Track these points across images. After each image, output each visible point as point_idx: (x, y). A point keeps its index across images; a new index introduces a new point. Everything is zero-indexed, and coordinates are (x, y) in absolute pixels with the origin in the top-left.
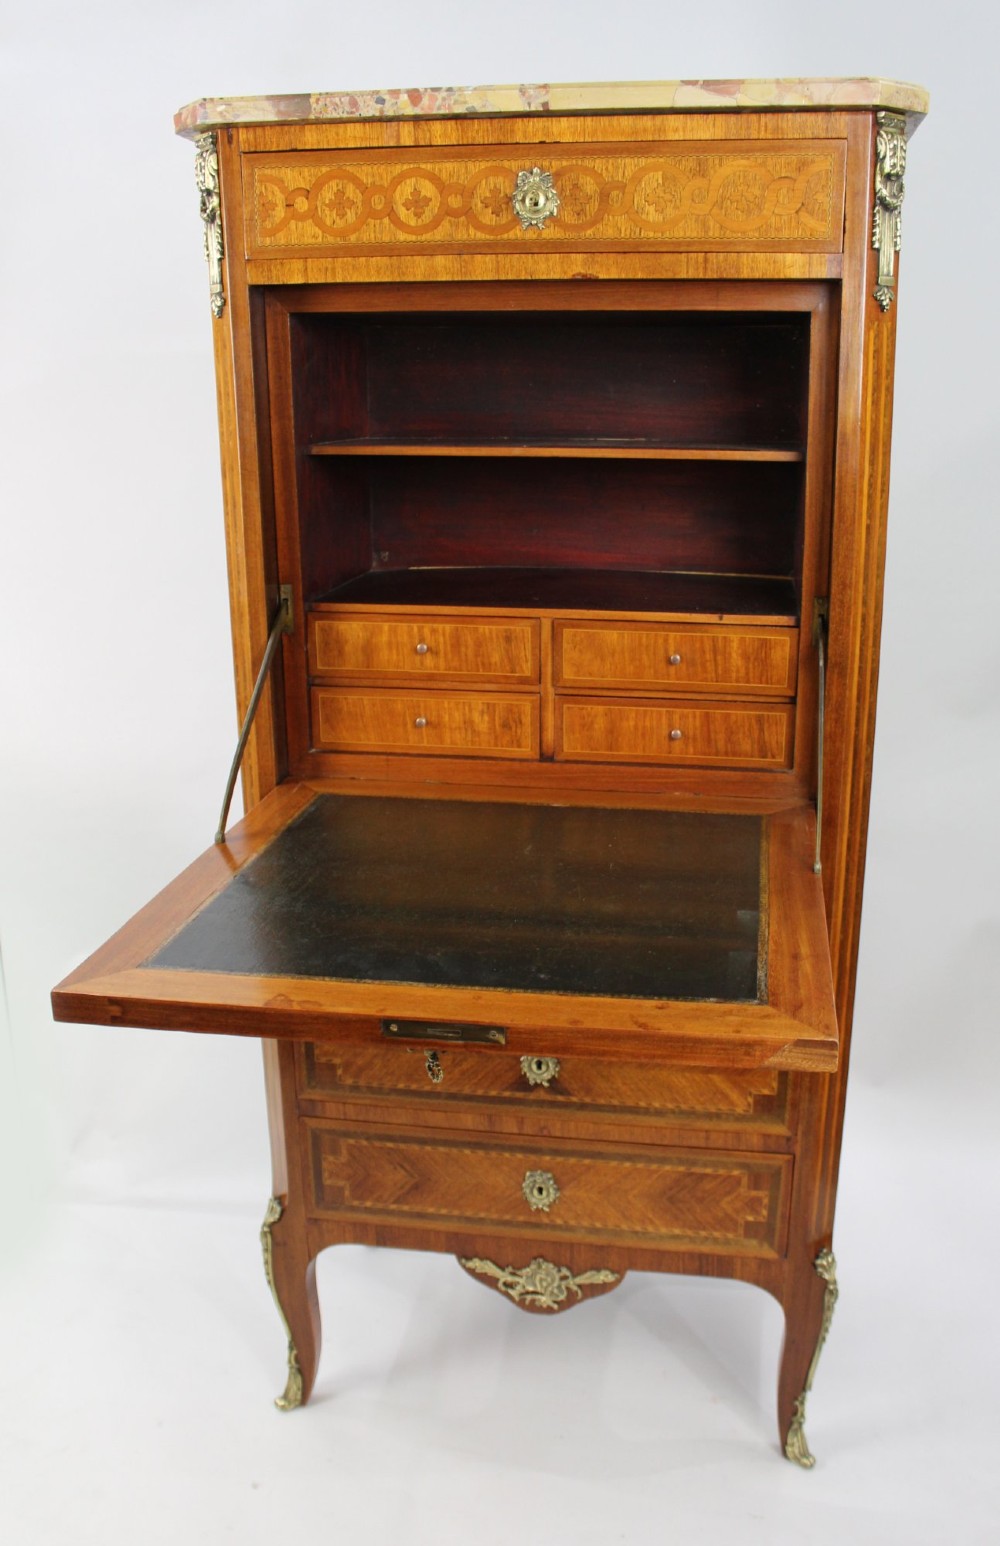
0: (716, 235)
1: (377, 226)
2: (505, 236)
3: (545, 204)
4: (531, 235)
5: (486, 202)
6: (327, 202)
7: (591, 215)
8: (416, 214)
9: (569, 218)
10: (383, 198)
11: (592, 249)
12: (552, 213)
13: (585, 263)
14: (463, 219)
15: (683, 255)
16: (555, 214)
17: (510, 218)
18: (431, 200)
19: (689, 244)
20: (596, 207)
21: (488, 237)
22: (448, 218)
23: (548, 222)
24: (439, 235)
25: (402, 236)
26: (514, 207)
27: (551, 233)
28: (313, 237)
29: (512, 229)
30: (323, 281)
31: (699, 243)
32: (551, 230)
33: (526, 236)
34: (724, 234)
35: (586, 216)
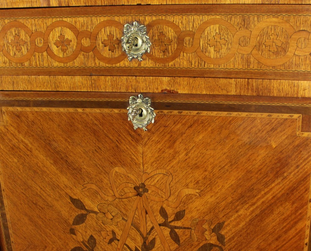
0: (255, 68)
1: (40, 57)
2: (118, 65)
3: (142, 45)
4: (134, 65)
5: (105, 43)
6: (10, 41)
7: (172, 52)
8: (62, 50)
9: (158, 54)
10: (42, 40)
11: (174, 73)
12: (146, 51)
13: (169, 83)
14: (91, 53)
15: (233, 79)
16: (149, 52)
17: (120, 53)
18: (71, 41)
19: (237, 73)
20: (176, 48)
21: (107, 65)
22: (82, 52)
23: (144, 57)
24: (77, 63)
25: (56, 64)
26: (122, 47)
27: (148, 64)
28: (4, 63)
29: (122, 60)
30: (12, 90)
31: (244, 72)
32: (147, 62)
33: (132, 65)
34: (261, 67)
35: (169, 53)
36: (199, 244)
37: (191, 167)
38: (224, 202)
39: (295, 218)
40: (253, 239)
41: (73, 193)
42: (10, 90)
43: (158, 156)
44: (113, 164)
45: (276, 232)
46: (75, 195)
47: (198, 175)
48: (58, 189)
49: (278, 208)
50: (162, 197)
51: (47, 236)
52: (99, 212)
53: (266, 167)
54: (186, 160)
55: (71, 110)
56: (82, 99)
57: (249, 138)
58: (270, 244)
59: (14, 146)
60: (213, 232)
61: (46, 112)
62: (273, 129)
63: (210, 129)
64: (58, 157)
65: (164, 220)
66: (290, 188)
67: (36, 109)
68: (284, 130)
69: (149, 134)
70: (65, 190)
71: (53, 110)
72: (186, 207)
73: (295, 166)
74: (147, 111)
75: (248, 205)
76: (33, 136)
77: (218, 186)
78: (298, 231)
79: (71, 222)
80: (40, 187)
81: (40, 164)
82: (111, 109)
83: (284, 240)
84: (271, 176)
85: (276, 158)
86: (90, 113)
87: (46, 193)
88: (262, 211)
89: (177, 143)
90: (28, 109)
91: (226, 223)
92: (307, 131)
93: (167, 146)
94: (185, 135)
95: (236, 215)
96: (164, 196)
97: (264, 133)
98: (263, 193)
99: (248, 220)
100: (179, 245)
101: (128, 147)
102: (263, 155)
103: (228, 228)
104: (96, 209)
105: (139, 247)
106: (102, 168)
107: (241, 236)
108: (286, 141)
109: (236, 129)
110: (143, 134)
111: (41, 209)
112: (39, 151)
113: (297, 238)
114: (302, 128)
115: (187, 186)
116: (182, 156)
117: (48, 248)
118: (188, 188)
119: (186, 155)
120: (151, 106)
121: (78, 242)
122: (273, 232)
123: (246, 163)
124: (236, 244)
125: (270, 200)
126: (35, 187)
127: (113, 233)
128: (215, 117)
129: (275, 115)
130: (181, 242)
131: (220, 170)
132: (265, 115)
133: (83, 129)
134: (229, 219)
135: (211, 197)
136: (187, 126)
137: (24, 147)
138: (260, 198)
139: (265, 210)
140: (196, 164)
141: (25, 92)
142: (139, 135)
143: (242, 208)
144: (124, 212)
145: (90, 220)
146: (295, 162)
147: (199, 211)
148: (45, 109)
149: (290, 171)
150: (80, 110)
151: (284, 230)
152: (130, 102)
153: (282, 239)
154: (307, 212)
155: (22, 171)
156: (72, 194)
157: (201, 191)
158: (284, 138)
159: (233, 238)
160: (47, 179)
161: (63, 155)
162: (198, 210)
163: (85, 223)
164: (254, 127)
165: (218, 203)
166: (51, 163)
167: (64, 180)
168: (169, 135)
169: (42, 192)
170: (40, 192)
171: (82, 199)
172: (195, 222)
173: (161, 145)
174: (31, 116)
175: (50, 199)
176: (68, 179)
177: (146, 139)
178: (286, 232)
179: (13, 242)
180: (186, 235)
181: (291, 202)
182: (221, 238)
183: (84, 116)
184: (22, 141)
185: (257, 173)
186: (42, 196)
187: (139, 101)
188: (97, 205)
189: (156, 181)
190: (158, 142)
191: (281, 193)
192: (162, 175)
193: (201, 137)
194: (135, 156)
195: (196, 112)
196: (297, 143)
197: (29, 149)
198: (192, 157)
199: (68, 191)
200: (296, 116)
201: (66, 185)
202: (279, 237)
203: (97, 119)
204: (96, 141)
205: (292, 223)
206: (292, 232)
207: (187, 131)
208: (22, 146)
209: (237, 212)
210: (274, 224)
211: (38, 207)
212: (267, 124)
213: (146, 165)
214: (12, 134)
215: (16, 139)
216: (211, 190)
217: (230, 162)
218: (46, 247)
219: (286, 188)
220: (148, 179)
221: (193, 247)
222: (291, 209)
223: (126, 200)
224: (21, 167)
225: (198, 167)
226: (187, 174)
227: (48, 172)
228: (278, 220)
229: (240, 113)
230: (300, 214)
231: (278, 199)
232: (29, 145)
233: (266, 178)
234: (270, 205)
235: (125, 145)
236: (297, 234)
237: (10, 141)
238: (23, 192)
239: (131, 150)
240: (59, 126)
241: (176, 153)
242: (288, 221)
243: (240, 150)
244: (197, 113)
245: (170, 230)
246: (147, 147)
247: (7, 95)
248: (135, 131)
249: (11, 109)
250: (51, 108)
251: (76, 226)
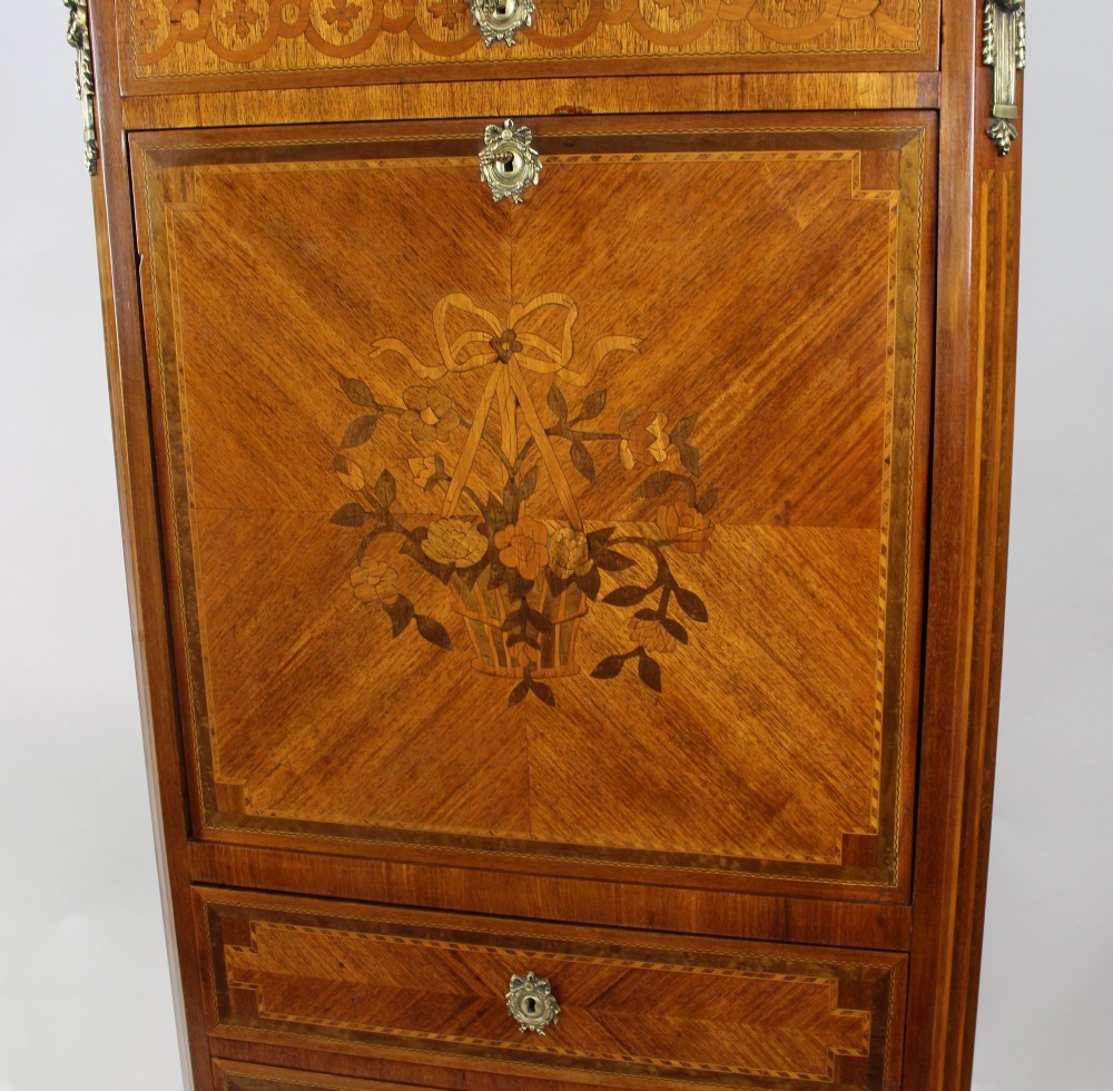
0: (757, 48)
1: (290, 47)
2: (462, 57)
3: (515, 11)
4: (497, 54)
5: (434, 9)
6: (224, 16)
7: (578, 23)
8: (340, 29)
9: (549, 29)
10: (297, 9)
11: (582, 72)
12: (524, 23)
13: (572, 92)
14: (404, 33)
15: (710, 77)
16: (529, 24)
17: (467, 31)
18: (361, 9)
19: (718, 62)
20: (586, 14)
21: (438, 58)
22: (385, 33)
23: (520, 36)
24: (372, 57)
25: (324, 60)
26: (473, 16)
27: (524, 51)
28: (207, 64)
29: (471, 46)
30: (221, 124)
31: (734, 59)
32: (526, 46)
33: (492, 56)
34: (768, 47)
35: (572, 27)
36: (638, 475)
37: (620, 284)
38: (695, 366)
39: (859, 396)
40: (764, 455)
41: (348, 365)
42: (216, 125)
43: (547, 263)
44: (443, 288)
45: (817, 433)
46: (351, 369)
47: (636, 301)
48: (311, 358)
49: (818, 372)
50: (554, 362)
51: (278, 483)
52: (405, 408)
53: (787, 275)
54: (609, 267)
55: (353, 164)
56: (379, 138)
57: (747, 208)
58: (803, 466)
59: (216, 258)
60: (671, 442)
61: (295, 172)
62: (800, 187)
63: (661, 193)
64: (317, 277)
65: (557, 420)
66: (843, 322)
67: (273, 167)
68: (824, 187)
69: (527, 211)
70: (329, 359)
71: (313, 166)
72: (609, 382)
73: (851, 269)
74: (524, 158)
75: (749, 369)
76: (261, 230)
77: (682, 326)
78: (865, 428)
79: (339, 441)
80: (269, 355)
81: (274, 299)
82: (442, 159)
83: (836, 453)
84: (800, 294)
85: (808, 252)
86: (395, 170)
87: (282, 369)
88: (783, 383)
89: (590, 228)
90: (254, 168)
91: (700, 418)
92: (873, 188)
93: (568, 236)
94: (607, 209)
95: (723, 397)
96: (558, 359)
97: (781, 195)
98: (782, 337)
99: (750, 406)
100: (591, 480)
101: (479, 244)
102: (779, 248)
103: (706, 430)
104: (400, 403)
105: (499, 493)
106: (419, 299)
107: (735, 447)
108: (830, 212)
109: (718, 191)
110: (513, 212)
111: (268, 411)
112: (274, 268)
113: (865, 445)
114: (863, 181)
115: (611, 330)
116: (600, 258)
117: (277, 513)
118: (613, 334)
119: (610, 255)
120: (531, 145)
121: (353, 491)
122: (810, 434)
123: (742, 267)
124: (726, 470)
125: (799, 355)
126: (257, 357)
127: (439, 460)
128: (672, 164)
129: (802, 155)
130: (597, 473)
131: (684, 287)
132: (781, 155)
133: (377, 207)
134: (707, 406)
135: (666, 353)
136: (611, 188)
137: (238, 260)
138: (776, 351)
139: (788, 379)
140: (631, 276)
141: (249, 129)
142: (505, 215)
143: (735, 378)
144: (465, 405)
145: (384, 433)
146: (851, 259)
147: (639, 391)
148: (292, 166)
149: (840, 281)
150: (373, 164)
151: (835, 426)
152: (486, 139)
153: (830, 451)
154: (884, 379)
155: (229, 318)
156: (345, 368)
157: (644, 340)
158: (824, 205)
159: (718, 454)
160: (287, 336)
161: (329, 274)
162: (635, 389)
163: (373, 442)
164: (757, 183)
165: (681, 368)
166: (299, 295)
167: (329, 334)
168: (572, 212)
169: (274, 368)
170: (269, 368)
171: (366, 378)
172: (628, 418)
173: (553, 234)
174: (260, 185)
175: (291, 385)
176: (337, 331)
177: (519, 225)
178: (839, 432)
179: (192, 506)
180: (609, 455)
181: (847, 355)
182: (688, 457)
183: (383, 177)
184: (236, 245)
185: (766, 291)
186: (273, 378)
187: (506, 134)
188: (400, 392)
189: (540, 322)
190: (547, 229)
191: (822, 337)
192: (554, 307)
193: (641, 212)
194: (493, 265)
195: (631, 155)
196: (853, 215)
197: (250, 262)
198: (621, 260)
199: (336, 361)
200: (848, 154)
201: (331, 347)
202: (825, 446)
203: (410, 183)
204: (405, 234)
205: (851, 408)
206: (853, 433)
207: (612, 199)
208: (233, 257)
209: (726, 387)
210: (810, 413)
211: (262, 407)
212: (786, 176)
213: (519, 285)
214: (212, 228)
215: (222, 241)
216: (666, 336)
217: (707, 267)
218: (273, 511)
219: (833, 323)
220: (523, 318)
221: (624, 484)
222: (847, 374)
223: (471, 373)
224: (228, 307)
225: (635, 284)
226: (611, 301)
227: (291, 317)
228: (819, 403)
229: (726, 153)
230: (870, 384)
231: (817, 350)
232: (251, 253)
233: (789, 303)
234: (800, 367)
235: (471, 240)
236: (864, 436)
237: (207, 245)
238: (228, 370)
239: (486, 252)
240: (323, 202)
241: (587, 251)
242: (843, 404)
243: (730, 238)
244: (634, 159)
245: (570, 443)
246: (522, 241)
247: (210, 138)
248: (495, 206)
249: (215, 169)
250: (307, 163)
251: (350, 450)
